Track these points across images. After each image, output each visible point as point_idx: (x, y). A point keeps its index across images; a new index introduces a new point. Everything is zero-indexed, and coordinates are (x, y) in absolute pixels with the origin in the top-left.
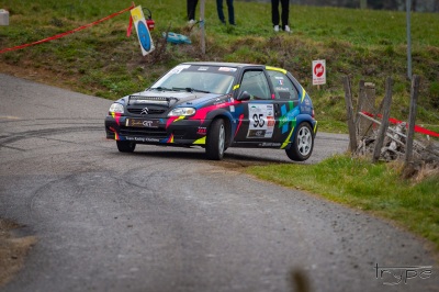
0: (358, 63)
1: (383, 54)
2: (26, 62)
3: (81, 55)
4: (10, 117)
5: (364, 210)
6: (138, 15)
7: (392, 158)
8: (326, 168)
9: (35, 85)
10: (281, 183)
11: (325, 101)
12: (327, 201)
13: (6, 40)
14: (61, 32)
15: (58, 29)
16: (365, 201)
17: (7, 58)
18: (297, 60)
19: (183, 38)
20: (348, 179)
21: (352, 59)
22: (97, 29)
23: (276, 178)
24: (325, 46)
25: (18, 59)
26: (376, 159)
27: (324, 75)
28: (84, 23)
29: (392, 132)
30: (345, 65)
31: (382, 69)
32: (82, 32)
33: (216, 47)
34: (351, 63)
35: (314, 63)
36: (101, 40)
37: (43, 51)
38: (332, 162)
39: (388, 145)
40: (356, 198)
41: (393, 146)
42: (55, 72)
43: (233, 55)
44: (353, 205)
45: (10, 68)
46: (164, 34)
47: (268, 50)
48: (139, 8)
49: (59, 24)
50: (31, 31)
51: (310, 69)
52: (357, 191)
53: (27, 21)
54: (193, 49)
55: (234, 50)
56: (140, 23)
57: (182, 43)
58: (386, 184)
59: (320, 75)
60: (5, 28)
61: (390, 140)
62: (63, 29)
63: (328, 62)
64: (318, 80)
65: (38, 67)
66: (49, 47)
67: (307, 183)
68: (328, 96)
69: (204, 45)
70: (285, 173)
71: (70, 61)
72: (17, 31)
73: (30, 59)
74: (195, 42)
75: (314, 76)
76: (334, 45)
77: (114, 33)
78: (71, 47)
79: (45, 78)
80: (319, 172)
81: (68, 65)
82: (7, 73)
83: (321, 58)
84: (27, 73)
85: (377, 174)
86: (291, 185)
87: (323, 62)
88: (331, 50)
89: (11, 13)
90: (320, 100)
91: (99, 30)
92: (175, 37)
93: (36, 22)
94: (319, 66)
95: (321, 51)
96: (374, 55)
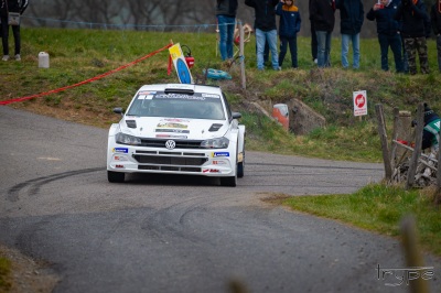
0: (399, 92)
1: (425, 82)
2: (67, 104)
3: (121, 95)
4: (49, 159)
5: (393, 236)
6: (176, 52)
7: (427, 185)
8: (361, 197)
9: (76, 126)
10: (315, 213)
11: (367, 132)
12: (357, 229)
13: (46, 83)
14: (101, 72)
15: (98, 69)
16: (394, 227)
17: (48, 100)
18: (338, 92)
19: (223, 74)
20: (381, 206)
21: (394, 89)
22: (138, 68)
23: (311, 208)
24: (365, 77)
25: (59, 101)
26: (410, 186)
27: (365, 106)
28: (125, 63)
29: (426, 159)
30: (387, 95)
31: (424, 98)
32: (123, 72)
33: (257, 82)
34: (393, 92)
35: (355, 94)
36: (142, 79)
37: (84, 92)
38: (367, 191)
39: (423, 171)
40: (386, 225)
41: (427, 173)
42: (97, 113)
43: (275, 89)
44: (383, 231)
45: (51, 110)
46: (204, 71)
47: (309, 83)
48: (178, 45)
49: (99, 64)
50: (71, 72)
51: (352, 100)
52: (389, 218)
53: (67, 63)
54: (234, 84)
55: (275, 84)
56: (179, 60)
57: (222, 79)
58: (419, 210)
59: (361, 105)
60: (45, 70)
61: (425, 167)
62: (103, 69)
63: (369, 93)
64: (360, 111)
65: (79, 108)
66: (89, 87)
67: (340, 212)
68: (370, 126)
69: (244, 80)
70: (321, 203)
71: (111, 100)
72: (58, 72)
73: (72, 100)
74: (236, 78)
75: (356, 107)
76: (375, 76)
77: (154, 71)
78: (111, 87)
79: (86, 119)
80: (354, 201)
81: (109, 104)
82: (48, 115)
83: (362, 89)
84: (68, 115)
85: (410, 200)
86: (324, 215)
87: (364, 93)
88: (373, 81)
89: (52, 55)
90: (362, 131)
91: (139, 69)
92: (215, 73)
93: (76, 63)
94: (360, 96)
95: (362, 82)
96: (415, 84)
